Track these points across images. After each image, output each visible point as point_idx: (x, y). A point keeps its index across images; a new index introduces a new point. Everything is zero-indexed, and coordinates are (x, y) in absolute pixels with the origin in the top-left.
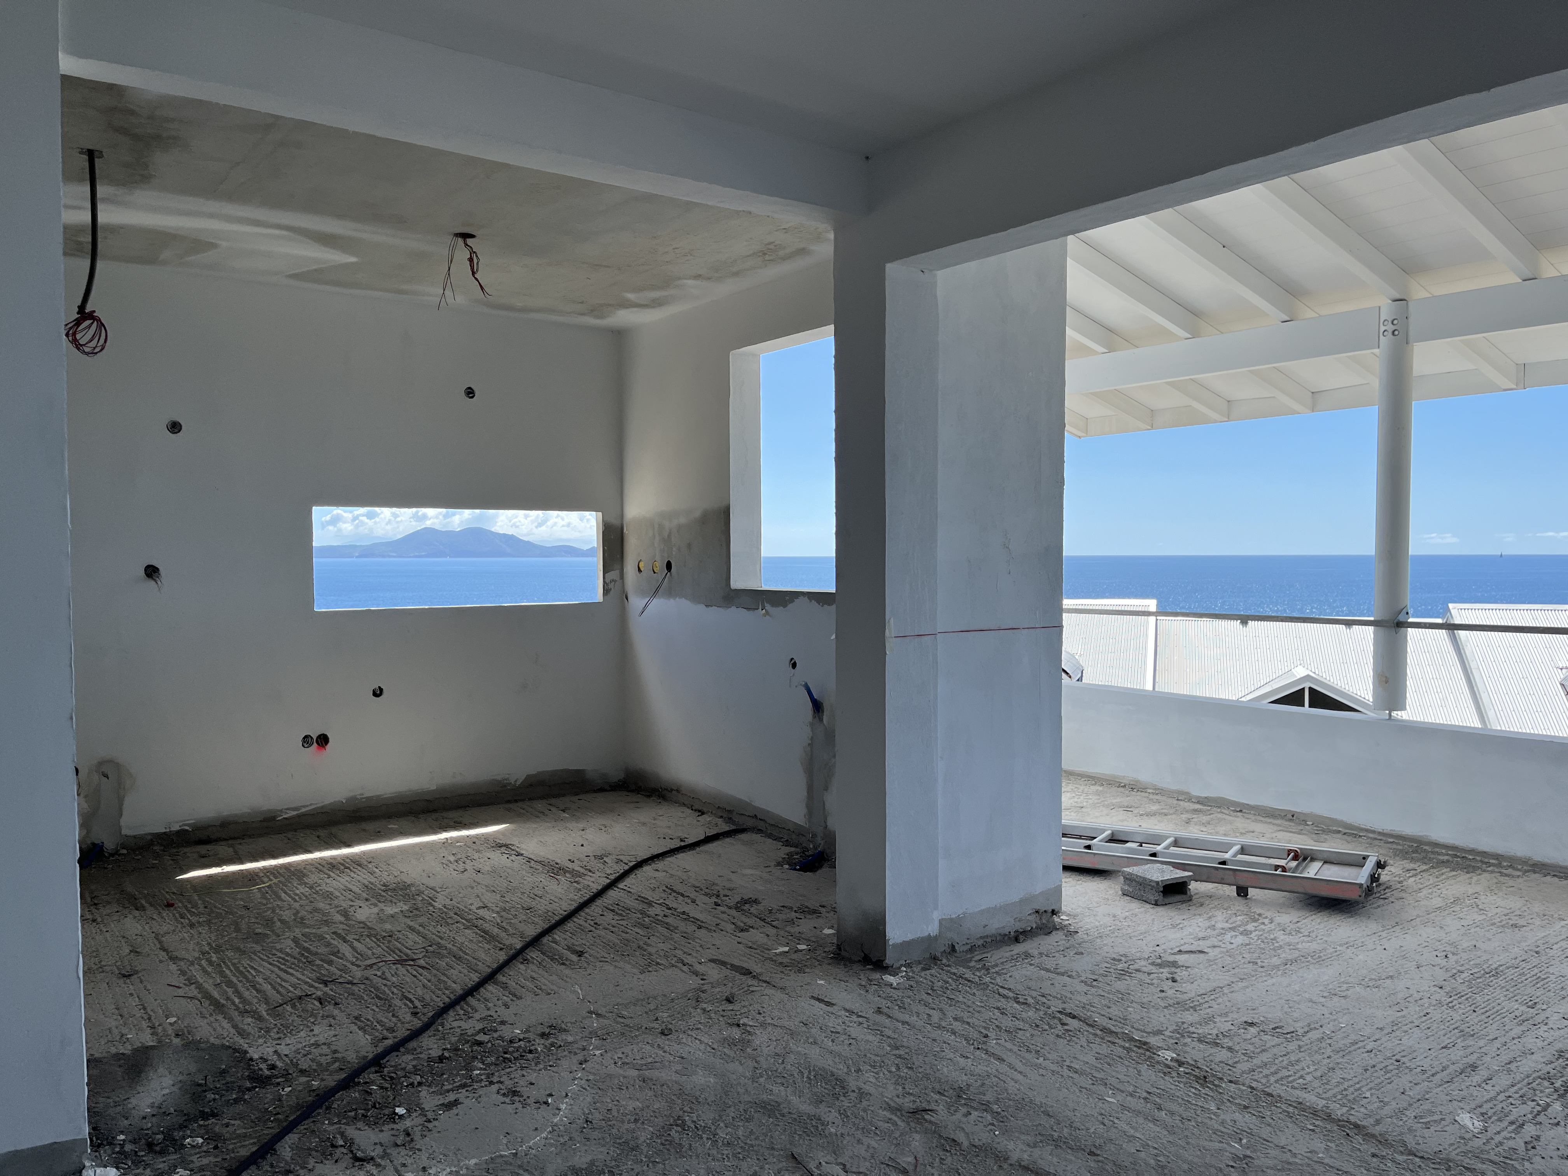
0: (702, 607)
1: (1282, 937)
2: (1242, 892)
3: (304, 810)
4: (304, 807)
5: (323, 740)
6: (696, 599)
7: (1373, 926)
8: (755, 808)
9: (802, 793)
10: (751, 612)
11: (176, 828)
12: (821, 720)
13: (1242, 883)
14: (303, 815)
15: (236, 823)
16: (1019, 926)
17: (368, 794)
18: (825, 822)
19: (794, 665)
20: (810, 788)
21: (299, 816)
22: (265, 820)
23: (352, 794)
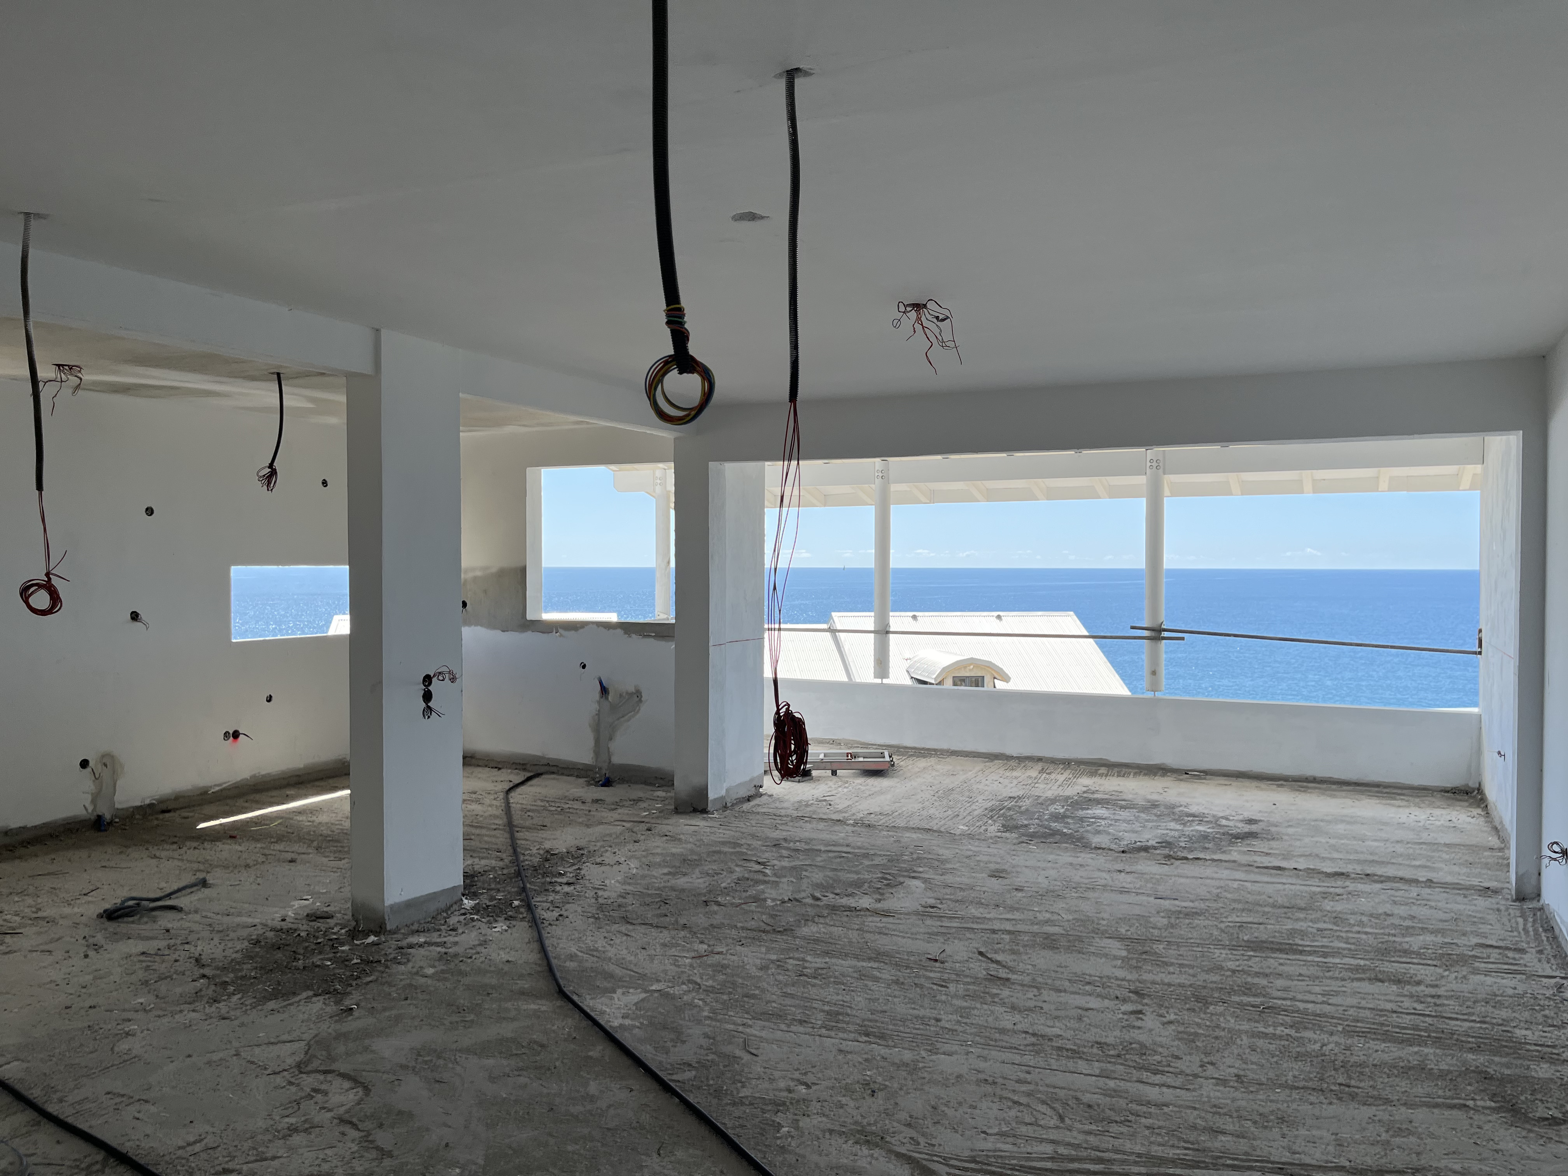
0: (499, 632)
1: (863, 788)
2: (834, 773)
3: (224, 786)
4: (225, 783)
5: (236, 735)
6: (491, 626)
7: (896, 780)
8: (549, 759)
9: (591, 743)
10: (545, 635)
11: (147, 802)
12: (607, 698)
13: (834, 768)
14: (224, 789)
15: (184, 797)
16: (750, 793)
17: (263, 773)
18: (610, 759)
19: (584, 667)
20: (597, 741)
21: (221, 790)
22: (201, 794)
23: (253, 773)
